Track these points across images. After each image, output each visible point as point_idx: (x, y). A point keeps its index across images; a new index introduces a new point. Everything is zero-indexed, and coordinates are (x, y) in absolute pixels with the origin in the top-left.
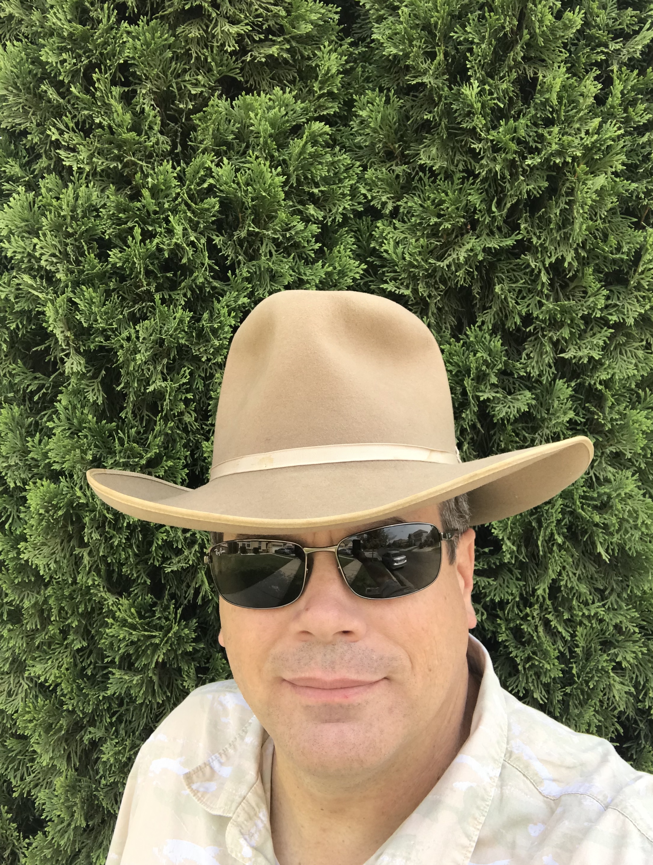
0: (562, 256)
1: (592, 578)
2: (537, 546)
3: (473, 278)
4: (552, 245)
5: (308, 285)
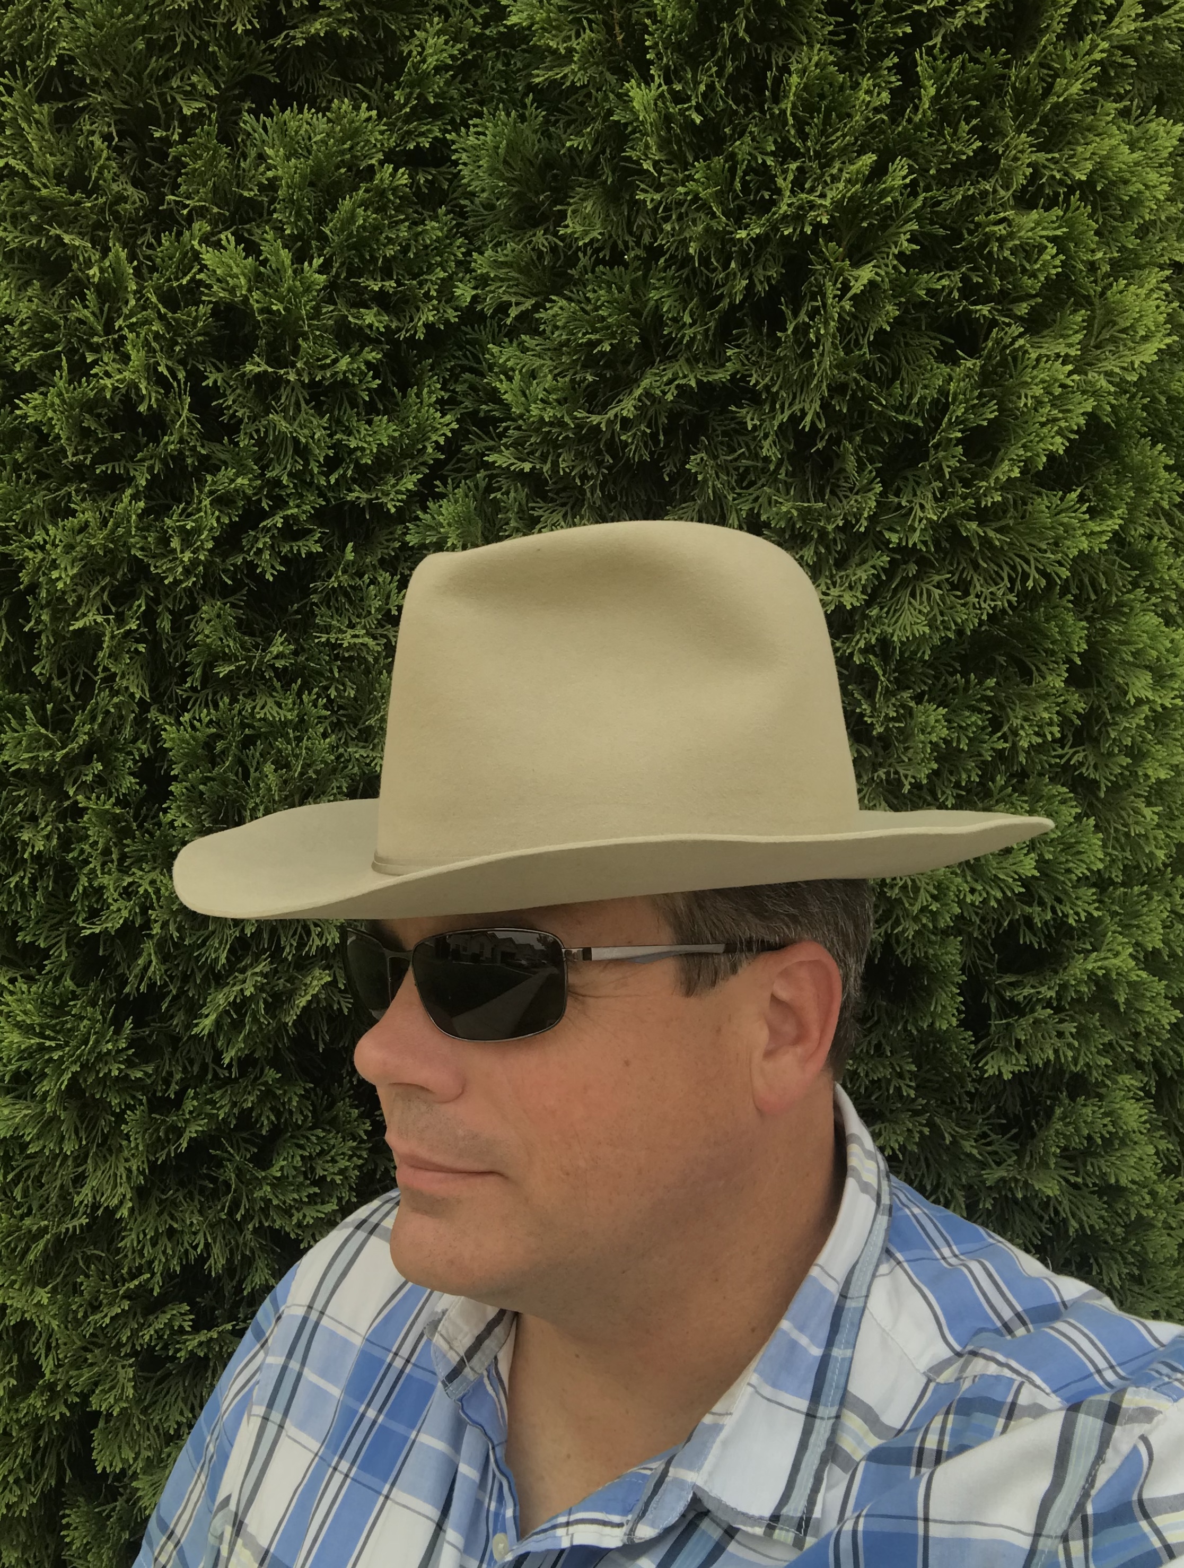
0: (802, 410)
3: (659, 447)
5: (359, 454)
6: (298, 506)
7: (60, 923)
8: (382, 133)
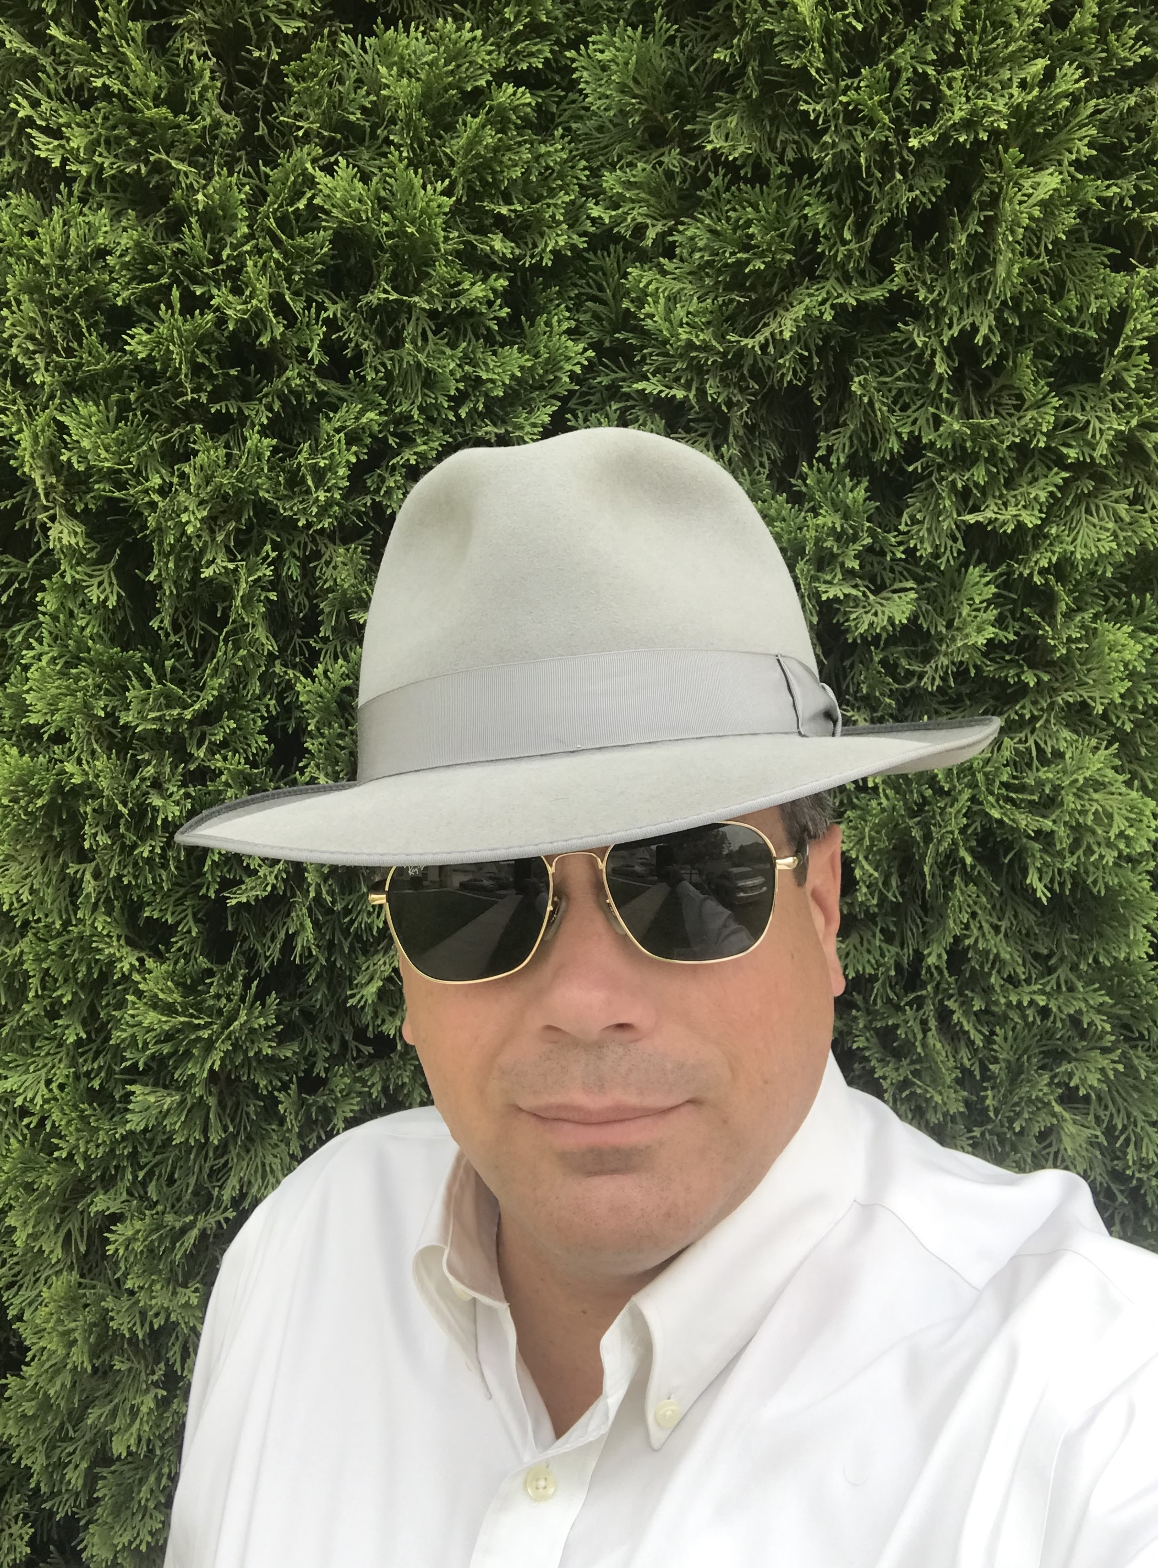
0: (973, 324)
1: (1028, 935)
2: (923, 875)
3: (811, 371)
4: (955, 303)
5: (490, 385)
6: (425, 443)
7: (184, 897)
8: (490, 53)
